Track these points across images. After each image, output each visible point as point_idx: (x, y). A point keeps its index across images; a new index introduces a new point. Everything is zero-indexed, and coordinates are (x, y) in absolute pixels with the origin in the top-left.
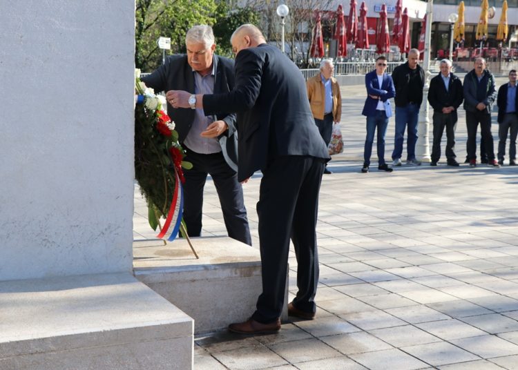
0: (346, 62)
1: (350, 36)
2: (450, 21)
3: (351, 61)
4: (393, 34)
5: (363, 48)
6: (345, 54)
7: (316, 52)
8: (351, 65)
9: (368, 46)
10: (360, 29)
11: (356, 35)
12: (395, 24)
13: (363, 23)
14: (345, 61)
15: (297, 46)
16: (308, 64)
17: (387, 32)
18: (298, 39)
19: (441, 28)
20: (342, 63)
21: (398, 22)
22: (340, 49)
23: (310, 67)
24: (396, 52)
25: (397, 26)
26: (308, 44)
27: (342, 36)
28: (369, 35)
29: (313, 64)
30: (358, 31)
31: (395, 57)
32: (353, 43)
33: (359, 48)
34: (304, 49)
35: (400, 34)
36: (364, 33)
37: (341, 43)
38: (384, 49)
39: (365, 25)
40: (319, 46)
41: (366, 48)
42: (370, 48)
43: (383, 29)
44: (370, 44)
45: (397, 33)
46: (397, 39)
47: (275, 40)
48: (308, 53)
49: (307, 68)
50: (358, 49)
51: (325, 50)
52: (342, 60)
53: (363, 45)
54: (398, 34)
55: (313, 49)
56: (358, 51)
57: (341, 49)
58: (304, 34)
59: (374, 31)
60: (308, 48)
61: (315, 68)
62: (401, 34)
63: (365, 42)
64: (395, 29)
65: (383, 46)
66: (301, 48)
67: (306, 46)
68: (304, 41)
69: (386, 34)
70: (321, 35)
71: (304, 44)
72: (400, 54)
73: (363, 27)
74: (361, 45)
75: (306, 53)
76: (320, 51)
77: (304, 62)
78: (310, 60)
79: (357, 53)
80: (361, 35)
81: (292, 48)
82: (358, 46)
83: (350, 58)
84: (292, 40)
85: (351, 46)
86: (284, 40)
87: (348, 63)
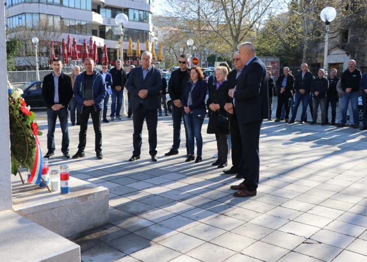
1: (69, 54)
2: (117, 48)
4: (90, 53)
5: (75, 60)
6: (67, 63)
10: (73, 50)
11: (71, 53)
12: (90, 48)
13: (75, 47)
14: (67, 66)
15: (42, 58)
17: (87, 52)
19: (111, 51)
21: (91, 48)
23: (50, 69)
25: (91, 49)
26: (48, 58)
27: (65, 54)
28: (78, 54)
30: (73, 52)
32: (70, 57)
35: (93, 53)
36: (76, 53)
37: (65, 57)
39: (76, 49)
41: (77, 60)
42: (79, 60)
43: (85, 51)
47: (30, 56)
48: (49, 62)
53: (76, 58)
57: (65, 60)
58: (46, 53)
59: (80, 52)
63: (76, 57)
64: (90, 51)
66: (45, 60)
67: (47, 59)
68: (46, 56)
69: (87, 54)
70: (54, 53)
71: (46, 58)
73: (75, 49)
74: (74, 58)
75: (47, 62)
77: (47, 67)
78: (50, 66)
79: (72, 62)
80: (74, 53)
81: (40, 59)
82: (72, 59)
83: (69, 64)
84: (39, 56)
85: (69, 59)
86: (37, 55)
87: (69, 67)
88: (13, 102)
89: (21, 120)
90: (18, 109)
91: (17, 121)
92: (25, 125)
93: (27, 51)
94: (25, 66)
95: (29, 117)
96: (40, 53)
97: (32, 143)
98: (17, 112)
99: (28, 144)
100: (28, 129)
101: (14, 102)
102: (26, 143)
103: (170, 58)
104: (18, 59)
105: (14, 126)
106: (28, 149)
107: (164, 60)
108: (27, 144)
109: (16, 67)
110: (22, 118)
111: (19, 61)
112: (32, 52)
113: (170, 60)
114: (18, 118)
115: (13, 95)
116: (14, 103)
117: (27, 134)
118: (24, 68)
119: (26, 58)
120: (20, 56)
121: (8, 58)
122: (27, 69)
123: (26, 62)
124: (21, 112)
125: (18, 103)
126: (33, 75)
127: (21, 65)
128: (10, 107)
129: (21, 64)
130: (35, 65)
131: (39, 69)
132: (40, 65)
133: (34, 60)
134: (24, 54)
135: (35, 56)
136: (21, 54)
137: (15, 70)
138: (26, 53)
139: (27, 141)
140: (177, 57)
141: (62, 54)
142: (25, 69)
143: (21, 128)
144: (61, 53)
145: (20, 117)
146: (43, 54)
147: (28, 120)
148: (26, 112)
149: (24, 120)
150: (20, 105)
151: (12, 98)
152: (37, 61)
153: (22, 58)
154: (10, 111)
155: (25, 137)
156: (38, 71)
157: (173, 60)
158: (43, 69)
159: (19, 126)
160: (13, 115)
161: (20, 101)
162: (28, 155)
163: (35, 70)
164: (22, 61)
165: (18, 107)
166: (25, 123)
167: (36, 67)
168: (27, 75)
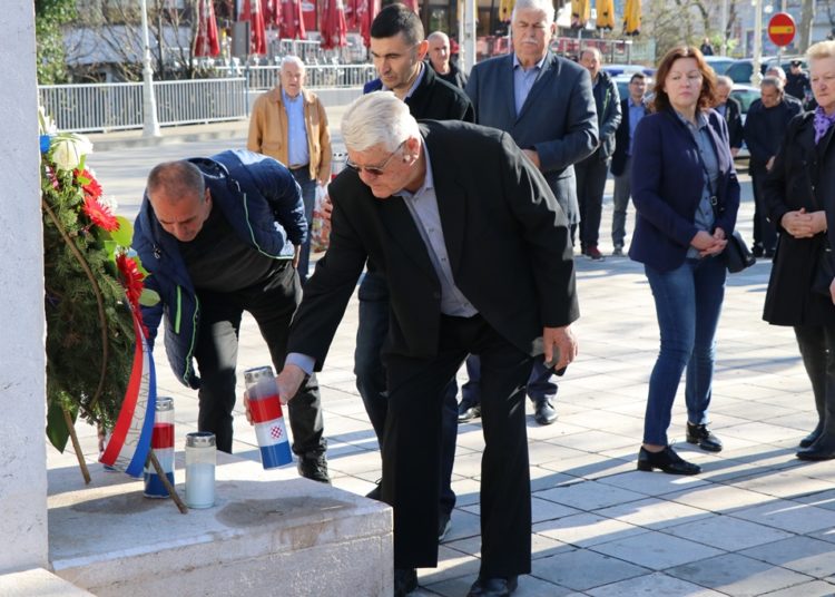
0: (266, 64)
1: (269, 15)
3: (275, 63)
4: (350, 10)
5: (295, 38)
6: (263, 50)
7: (206, 47)
8: (275, 70)
9: (304, 34)
11: (278, 13)
14: (264, 63)
15: (168, 32)
16: (191, 69)
17: (340, 5)
18: (170, 21)
20: (257, 67)
22: (253, 41)
23: (197, 77)
24: (355, 45)
26: (189, 30)
27: (254, 15)
28: (304, 14)
29: (202, 70)
30: (284, 5)
31: (355, 55)
32: (273, 28)
33: (287, 37)
34: (181, 40)
35: (363, 9)
36: (295, 8)
37: (254, 28)
38: (336, 39)
40: (209, 35)
41: (301, 38)
42: (307, 39)
43: (332, 1)
44: (307, 30)
45: (356, 7)
46: (357, 21)
47: (122, 23)
48: (191, 47)
49: (190, 78)
50: (284, 40)
51: (220, 42)
52: (257, 60)
53: (294, 32)
54: (359, 10)
55: (200, 40)
56: (285, 44)
57: (255, 40)
58: (180, 11)
59: (312, 6)
60: (190, 39)
61: (206, 77)
62: (365, 10)
63: (299, 27)
65: (333, 34)
66: (176, 41)
67: (185, 34)
68: (181, 25)
69: (338, 12)
70: (211, 12)
71: (181, 31)
72: (364, 50)
74: (289, 32)
75: (186, 49)
76: (212, 43)
77: (184, 66)
78: (195, 62)
79: (282, 48)
80: (289, 12)
81: (158, 38)
82: (283, 35)
83: (272, 57)
84: (156, 23)
85: (271, 35)
86: (146, 22)
87: (270, 67)
88: (56, 183)
89: (82, 245)
90: (75, 207)
91: (71, 250)
92: (100, 264)
93: (110, 5)
94: (102, 65)
95: (113, 234)
96: (157, 10)
97: (119, 330)
98: (72, 218)
99: (109, 331)
100: (106, 278)
101: (60, 181)
102: (100, 331)
103: (677, 23)
104: (77, 35)
105: (61, 267)
106: (105, 353)
107: (649, 28)
108: (104, 332)
109: (69, 67)
110: (89, 238)
111: (79, 46)
112: (130, 10)
113: (676, 30)
114: (72, 239)
115: (55, 158)
116: (61, 187)
117: (103, 299)
118: (99, 73)
119: (107, 35)
120: (82, 26)
121: (41, 33)
122: (109, 76)
123: (108, 49)
124: (83, 218)
125: (75, 184)
126: (131, 101)
127: (88, 60)
128: (47, 198)
129: (88, 55)
130: (140, 59)
131: (155, 77)
132: (160, 62)
133: (138, 39)
134: (99, 17)
135: (138, 24)
136: (87, 18)
137: (65, 82)
138: (105, 11)
139: (102, 324)
140: (705, 15)
141: (243, 17)
142: (101, 77)
143: (82, 276)
144: (240, 10)
145: (80, 233)
146: (169, 19)
147: (108, 247)
148: (102, 219)
149: (94, 247)
150: (80, 193)
151: (54, 166)
152: (148, 44)
153: (89, 33)
154: (45, 213)
155: (97, 306)
156: (152, 83)
157: (690, 27)
158: (170, 75)
159: (76, 266)
160: (55, 228)
161: (80, 179)
162: (107, 373)
163: (141, 79)
164: (92, 46)
165: (75, 200)
166: (97, 259)
167: (142, 66)
168: (109, 100)
